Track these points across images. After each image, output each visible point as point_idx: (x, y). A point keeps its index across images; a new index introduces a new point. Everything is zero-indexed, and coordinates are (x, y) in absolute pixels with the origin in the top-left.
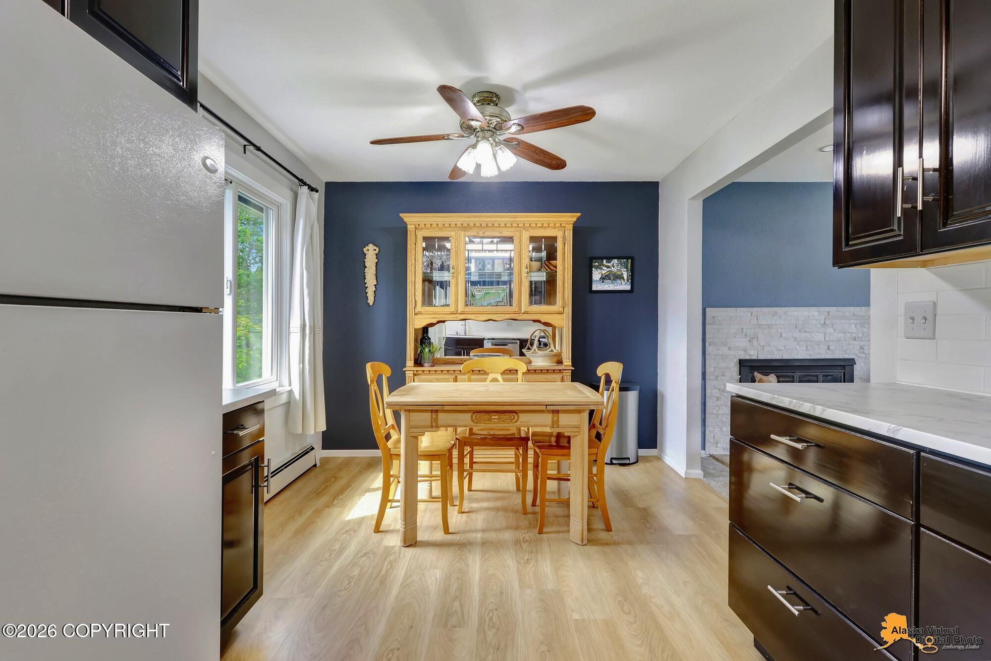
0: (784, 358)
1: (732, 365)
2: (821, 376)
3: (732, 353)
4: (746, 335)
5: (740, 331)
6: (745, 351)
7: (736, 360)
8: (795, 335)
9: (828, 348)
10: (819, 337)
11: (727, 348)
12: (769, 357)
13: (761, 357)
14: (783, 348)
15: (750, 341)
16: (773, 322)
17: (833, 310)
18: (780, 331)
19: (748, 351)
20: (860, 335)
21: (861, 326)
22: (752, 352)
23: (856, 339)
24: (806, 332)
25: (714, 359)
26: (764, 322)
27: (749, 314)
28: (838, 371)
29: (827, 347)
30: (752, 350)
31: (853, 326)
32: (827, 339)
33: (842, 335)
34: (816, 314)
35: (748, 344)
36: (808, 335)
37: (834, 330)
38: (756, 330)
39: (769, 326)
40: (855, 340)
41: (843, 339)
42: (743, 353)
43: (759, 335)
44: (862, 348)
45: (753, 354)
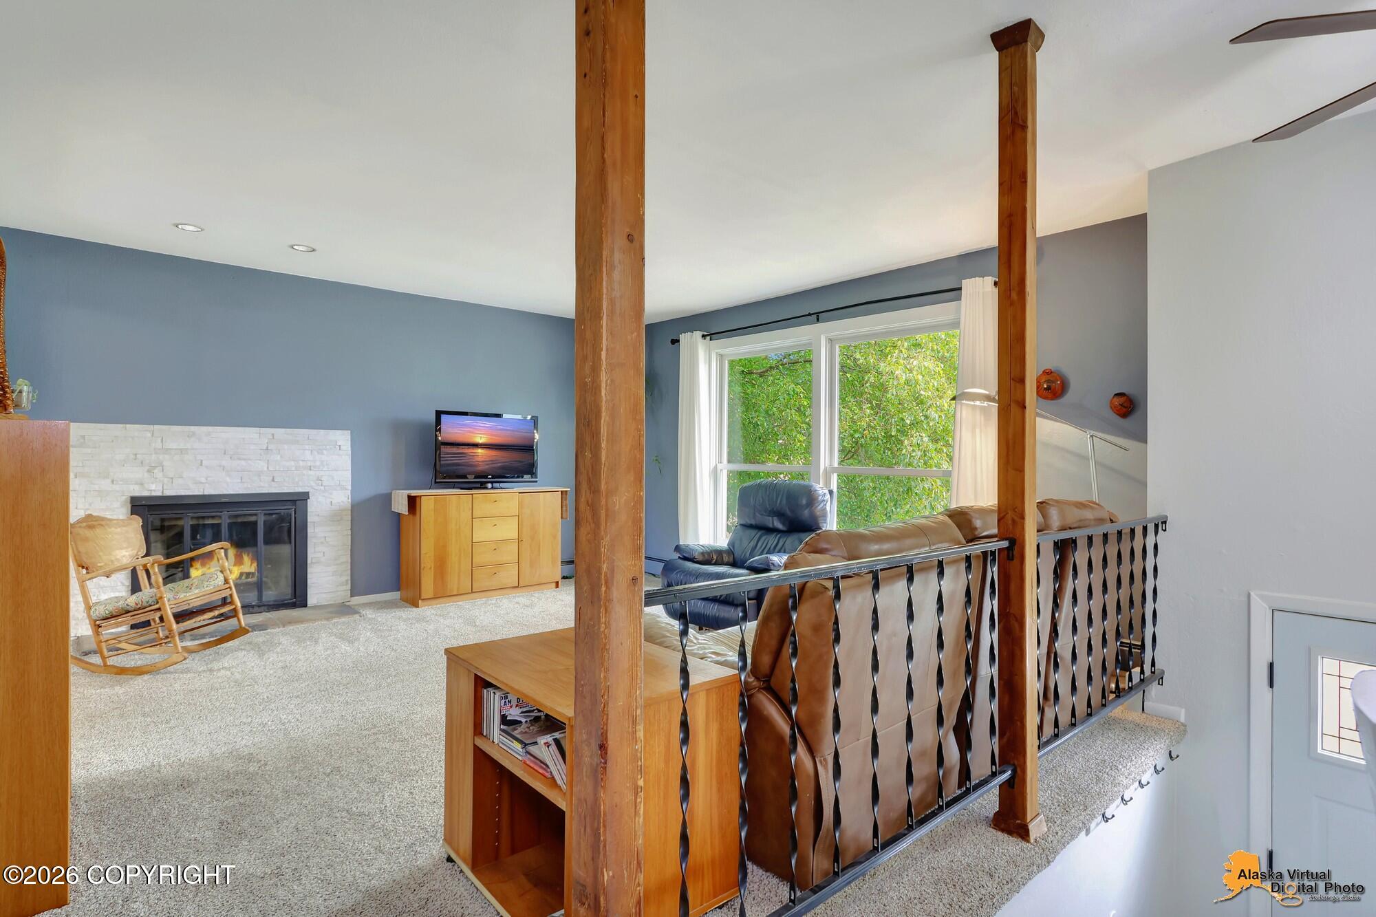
0: (206, 493)
1: (116, 505)
2: (263, 514)
3: (116, 487)
4: (142, 463)
5: (132, 457)
6: (142, 484)
7: (125, 498)
8: (224, 463)
9: (273, 480)
10: (262, 465)
11: (109, 481)
12: (183, 493)
13: (168, 493)
14: (203, 480)
15: (149, 471)
16: (188, 446)
17: (280, 432)
18: (199, 457)
19: (146, 486)
20: (318, 463)
21: (318, 453)
22: (153, 487)
23: (312, 468)
24: (239, 459)
25: (85, 497)
26: (174, 446)
27: (149, 435)
28: (286, 507)
29: (271, 478)
30: (152, 483)
31: (308, 453)
32: (271, 468)
33: (293, 463)
34: (256, 436)
35: (146, 475)
36: (243, 463)
37: (281, 457)
38: (161, 457)
39: (182, 451)
40: (310, 470)
41: (293, 469)
42: (137, 487)
43: (165, 463)
44: (319, 479)
45: (155, 488)
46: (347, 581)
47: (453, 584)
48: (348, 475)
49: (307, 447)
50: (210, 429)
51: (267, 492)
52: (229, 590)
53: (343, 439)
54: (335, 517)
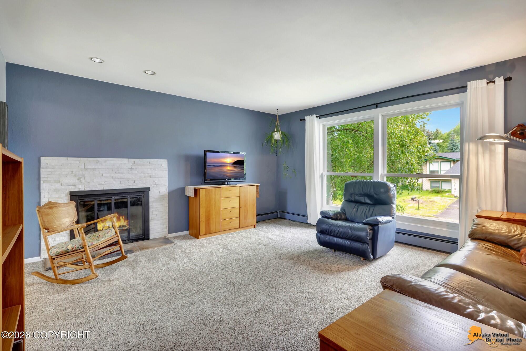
0: (104, 189)
1: (63, 195)
2: (130, 198)
3: (63, 187)
4: (75, 175)
5: (70, 172)
6: (75, 185)
7: (67, 192)
8: (112, 175)
9: (134, 182)
10: (129, 176)
11: (59, 184)
12: (94, 189)
13: (87, 189)
14: (103, 183)
15: (78, 179)
16: (96, 167)
17: (137, 160)
18: (101, 172)
19: (77, 186)
20: (154, 174)
21: (154, 170)
22: (80, 187)
24: (119, 173)
25: (48, 192)
26: (89, 167)
27: (78, 162)
28: (140, 195)
29: (133, 181)
30: (80, 185)
31: (149, 170)
32: (133, 177)
33: (143, 174)
34: (127, 162)
35: (77, 181)
36: (121, 175)
37: (138, 171)
38: (84, 173)
39: (94, 170)
40: (150, 177)
41: (143, 177)
42: (73, 187)
43: (85, 176)
44: (154, 182)
45: (81, 187)
46: (166, 227)
47: (213, 228)
48: (167, 179)
49: (149, 167)
50: (106, 159)
51: (131, 188)
52: (117, 237)
53: (164, 163)
54: (161, 199)
